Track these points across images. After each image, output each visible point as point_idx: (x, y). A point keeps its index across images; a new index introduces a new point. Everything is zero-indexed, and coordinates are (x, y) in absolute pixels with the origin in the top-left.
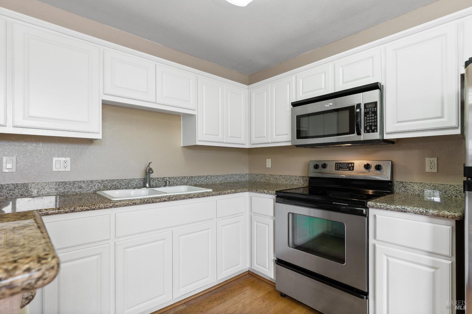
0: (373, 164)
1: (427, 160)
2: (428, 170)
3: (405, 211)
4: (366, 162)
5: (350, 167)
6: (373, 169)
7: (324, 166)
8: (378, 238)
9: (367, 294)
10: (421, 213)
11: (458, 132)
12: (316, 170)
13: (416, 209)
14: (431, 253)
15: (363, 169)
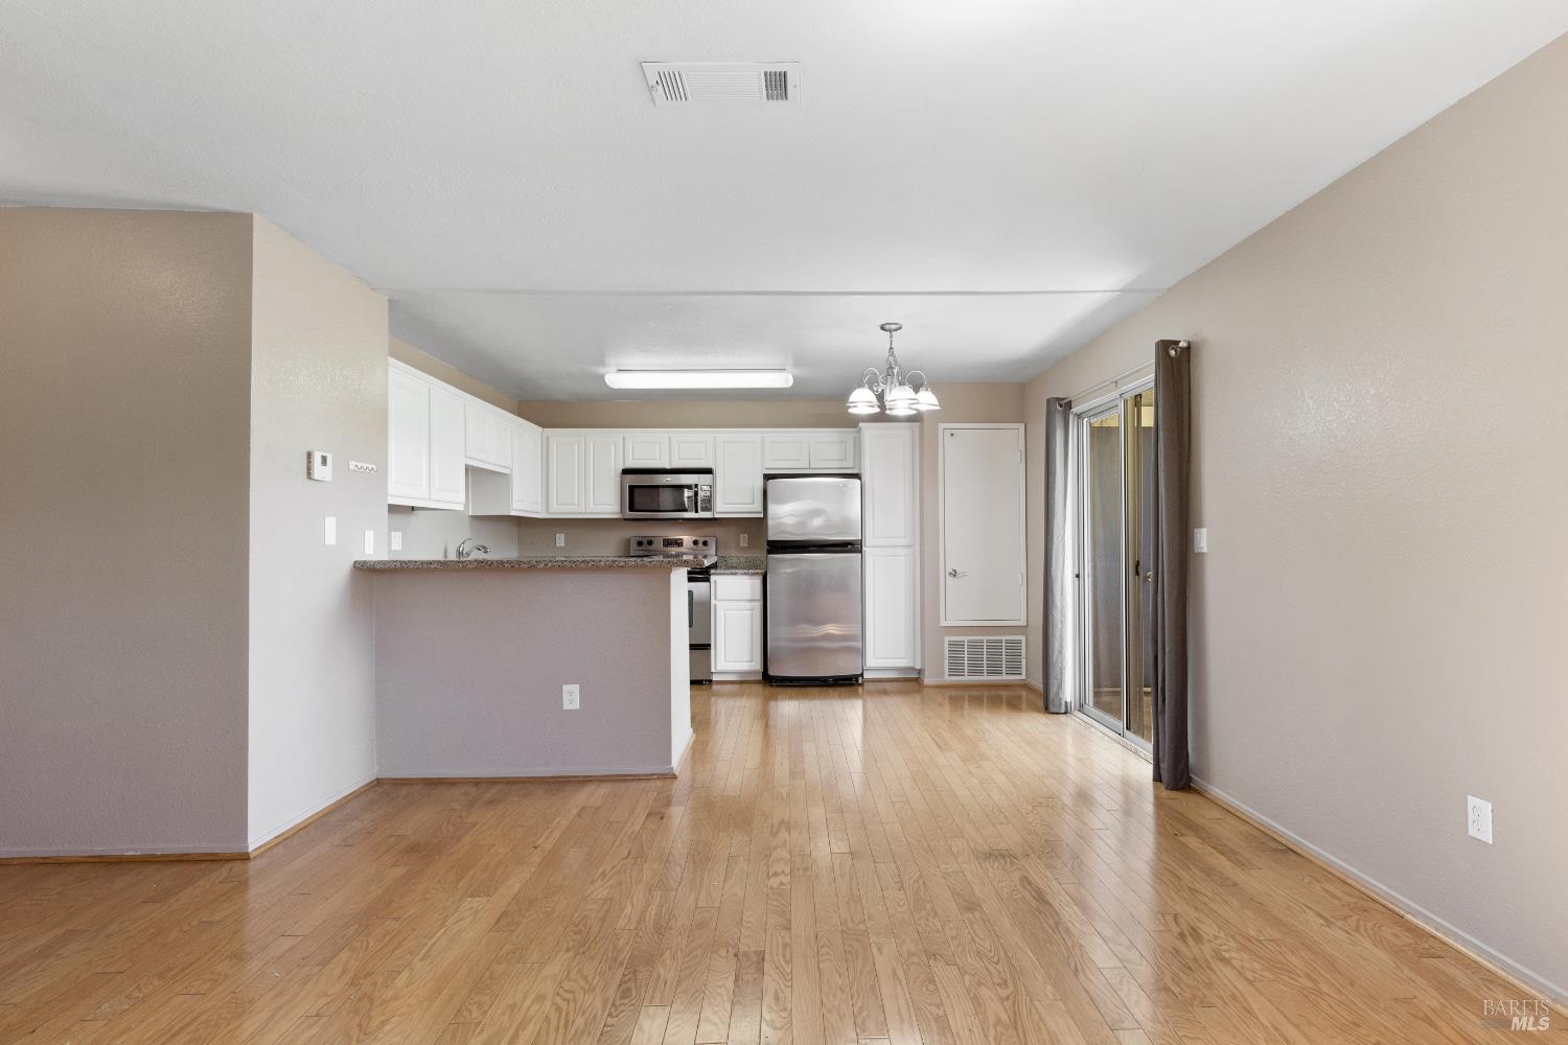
0: (701, 540)
1: (742, 535)
2: (742, 545)
3: (735, 574)
4: (694, 538)
5: (679, 543)
6: (700, 545)
7: (650, 543)
8: (718, 598)
9: (710, 645)
10: (745, 574)
11: (761, 516)
12: (640, 548)
13: (742, 571)
14: (750, 600)
15: (692, 545)
